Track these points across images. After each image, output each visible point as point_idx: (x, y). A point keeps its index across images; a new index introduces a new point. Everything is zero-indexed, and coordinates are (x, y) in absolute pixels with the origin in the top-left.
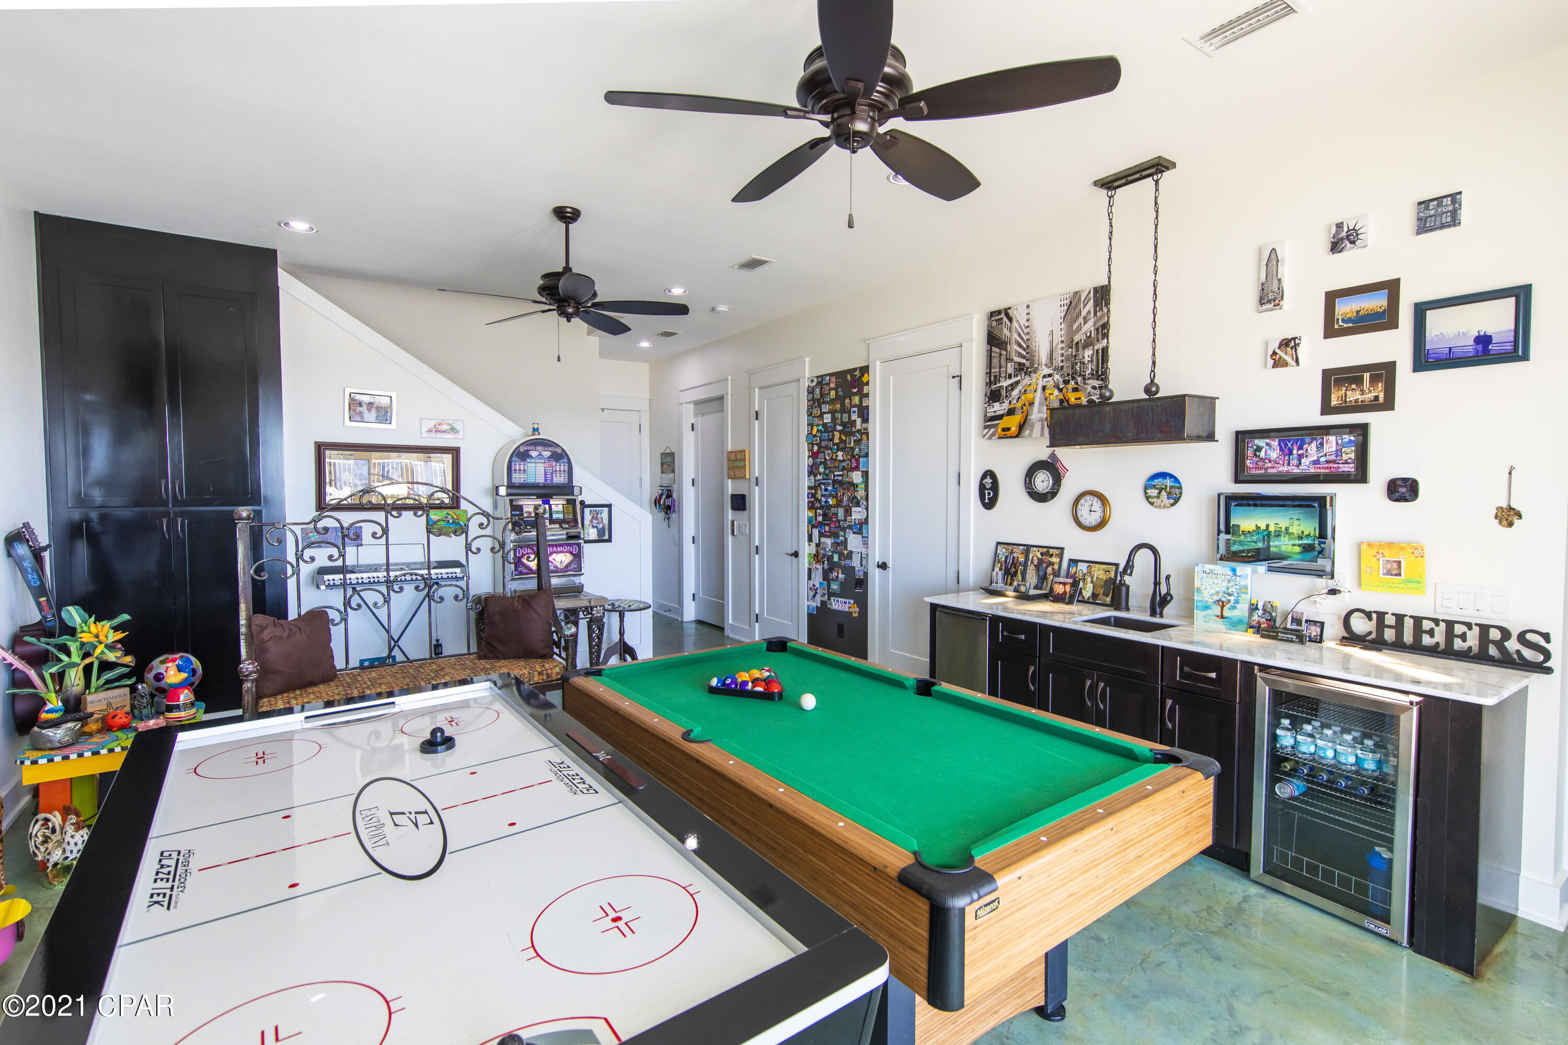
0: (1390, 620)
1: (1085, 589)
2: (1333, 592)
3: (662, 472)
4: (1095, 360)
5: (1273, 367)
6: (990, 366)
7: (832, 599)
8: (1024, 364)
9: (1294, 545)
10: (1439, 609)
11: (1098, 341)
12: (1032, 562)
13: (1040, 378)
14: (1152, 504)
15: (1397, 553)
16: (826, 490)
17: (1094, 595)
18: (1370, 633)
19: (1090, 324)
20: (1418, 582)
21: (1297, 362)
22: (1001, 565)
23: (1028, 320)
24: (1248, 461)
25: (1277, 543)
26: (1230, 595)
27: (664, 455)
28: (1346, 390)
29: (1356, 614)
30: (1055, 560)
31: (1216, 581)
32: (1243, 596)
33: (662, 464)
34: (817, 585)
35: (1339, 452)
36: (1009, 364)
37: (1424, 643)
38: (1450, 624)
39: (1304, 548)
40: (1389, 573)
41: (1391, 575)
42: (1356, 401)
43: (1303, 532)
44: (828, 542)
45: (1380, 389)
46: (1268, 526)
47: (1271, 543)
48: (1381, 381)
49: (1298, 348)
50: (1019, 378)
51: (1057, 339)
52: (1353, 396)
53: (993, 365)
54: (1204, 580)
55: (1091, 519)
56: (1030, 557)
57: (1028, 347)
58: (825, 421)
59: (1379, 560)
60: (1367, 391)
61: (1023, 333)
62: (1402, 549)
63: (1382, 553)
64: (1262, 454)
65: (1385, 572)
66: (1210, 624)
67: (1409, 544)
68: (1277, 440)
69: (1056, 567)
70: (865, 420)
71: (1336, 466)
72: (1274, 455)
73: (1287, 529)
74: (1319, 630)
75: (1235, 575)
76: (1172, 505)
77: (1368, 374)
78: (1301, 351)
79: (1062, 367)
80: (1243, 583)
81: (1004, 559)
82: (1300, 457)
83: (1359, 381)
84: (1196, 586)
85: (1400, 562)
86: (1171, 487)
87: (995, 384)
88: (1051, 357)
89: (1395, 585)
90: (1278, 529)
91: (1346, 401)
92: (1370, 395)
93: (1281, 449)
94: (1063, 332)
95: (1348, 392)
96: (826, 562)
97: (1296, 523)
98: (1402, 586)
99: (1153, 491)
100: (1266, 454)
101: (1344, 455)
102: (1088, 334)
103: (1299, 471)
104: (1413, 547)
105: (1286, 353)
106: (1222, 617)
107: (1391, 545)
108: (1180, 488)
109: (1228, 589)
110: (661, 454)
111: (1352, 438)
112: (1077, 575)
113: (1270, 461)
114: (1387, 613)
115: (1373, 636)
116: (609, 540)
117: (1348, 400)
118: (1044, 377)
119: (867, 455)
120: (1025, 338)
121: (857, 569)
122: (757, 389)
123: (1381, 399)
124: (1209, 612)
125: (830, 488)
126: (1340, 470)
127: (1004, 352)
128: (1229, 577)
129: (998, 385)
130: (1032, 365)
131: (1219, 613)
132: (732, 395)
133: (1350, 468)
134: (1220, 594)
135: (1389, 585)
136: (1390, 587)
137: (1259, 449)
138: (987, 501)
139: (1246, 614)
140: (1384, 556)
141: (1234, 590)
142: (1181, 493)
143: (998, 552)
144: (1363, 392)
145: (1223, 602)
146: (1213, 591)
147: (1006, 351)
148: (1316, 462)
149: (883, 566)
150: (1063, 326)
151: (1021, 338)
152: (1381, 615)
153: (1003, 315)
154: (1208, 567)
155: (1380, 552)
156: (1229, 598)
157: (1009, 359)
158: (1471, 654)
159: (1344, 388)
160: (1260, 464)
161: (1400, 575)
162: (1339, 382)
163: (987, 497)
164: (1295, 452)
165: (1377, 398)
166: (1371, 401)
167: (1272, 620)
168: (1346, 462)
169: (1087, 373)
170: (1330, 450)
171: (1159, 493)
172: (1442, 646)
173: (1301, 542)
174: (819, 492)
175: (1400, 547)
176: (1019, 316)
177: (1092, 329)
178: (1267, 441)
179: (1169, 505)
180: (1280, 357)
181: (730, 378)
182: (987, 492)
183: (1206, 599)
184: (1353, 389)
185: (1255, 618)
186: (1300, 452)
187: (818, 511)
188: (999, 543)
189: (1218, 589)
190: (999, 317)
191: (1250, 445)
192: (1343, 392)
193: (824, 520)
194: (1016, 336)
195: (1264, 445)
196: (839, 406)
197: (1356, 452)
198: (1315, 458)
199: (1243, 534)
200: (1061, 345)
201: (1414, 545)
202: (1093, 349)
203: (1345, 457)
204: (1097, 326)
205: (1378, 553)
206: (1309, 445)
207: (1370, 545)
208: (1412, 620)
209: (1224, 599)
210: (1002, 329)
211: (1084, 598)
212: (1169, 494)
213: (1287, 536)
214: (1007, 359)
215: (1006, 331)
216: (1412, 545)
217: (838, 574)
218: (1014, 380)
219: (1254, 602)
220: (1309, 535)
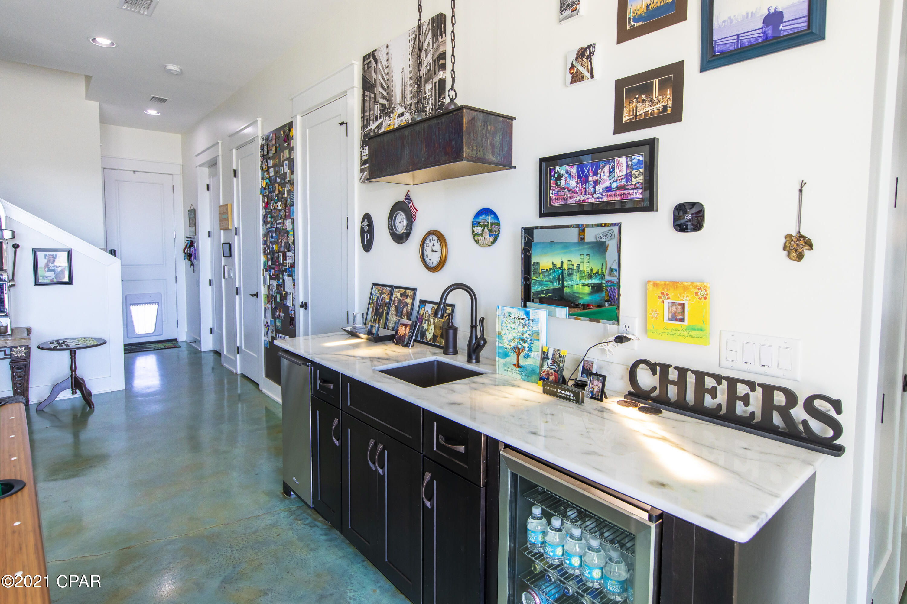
0: (673, 375)
1: (428, 330)
2: (620, 339)
3: (190, 227)
4: (433, 94)
5: (571, 83)
6: (364, 111)
7: (278, 334)
8: (385, 105)
9: (584, 285)
10: (724, 363)
11: (435, 73)
12: (394, 303)
13: (396, 118)
14: (477, 242)
15: (681, 294)
16: (272, 237)
17: (435, 337)
18: (654, 389)
19: (430, 55)
20: (701, 330)
21: (592, 74)
22: (374, 306)
23: (388, 60)
24: (551, 192)
25: (570, 283)
26: (524, 341)
27: (190, 211)
28: (637, 102)
29: (642, 366)
30: (409, 301)
31: (513, 326)
32: (535, 342)
33: (189, 219)
34: (269, 323)
35: (628, 177)
36: (376, 106)
37: (706, 404)
38: (733, 382)
39: (593, 287)
40: (674, 318)
41: (676, 320)
42: (646, 114)
43: (592, 270)
44: (274, 283)
45: (668, 96)
46: (562, 263)
47: (565, 283)
48: (670, 88)
49: (593, 57)
50: (382, 119)
51: (408, 76)
52: (644, 109)
53: (366, 109)
54: (504, 324)
55: (433, 259)
56: (393, 298)
57: (388, 87)
58: (271, 175)
59: (663, 302)
60: (656, 101)
61: (384, 72)
62: (686, 289)
63: (667, 294)
64: (562, 183)
65: (670, 317)
66: (509, 373)
67: (692, 283)
68: (575, 167)
69: (409, 308)
70: (292, 173)
71: (626, 192)
72: (573, 183)
73: (578, 266)
74: (600, 385)
75: (528, 318)
76: (493, 243)
77: (657, 80)
78: (595, 59)
79: (411, 104)
80: (535, 329)
81: (375, 300)
82: (595, 183)
83: (647, 89)
84: (497, 330)
85: (684, 304)
86: (492, 224)
87: (367, 128)
88: (403, 97)
89: (679, 333)
90: (571, 267)
91: (636, 116)
92: (658, 106)
93: (579, 177)
94: (411, 69)
95: (638, 104)
96: (273, 302)
97: (586, 259)
98: (686, 333)
99: (478, 228)
100: (565, 183)
101: (633, 179)
102: (428, 68)
103: (593, 200)
104: (696, 286)
105: (582, 65)
106: (518, 366)
107: (675, 284)
108: (498, 224)
109: (523, 334)
110: (189, 211)
111: (641, 158)
112: (424, 316)
113: (569, 191)
114: (671, 366)
115: (657, 393)
116: (70, 282)
117: (638, 114)
118: (399, 116)
119: (293, 205)
120: (386, 78)
121: (290, 308)
122: (234, 151)
123: (669, 110)
124: (508, 359)
125: (274, 235)
126: (630, 197)
127: (372, 95)
128: (523, 321)
129: (369, 128)
130: (391, 104)
131: (515, 361)
132: (222, 157)
133: (637, 194)
134: (517, 340)
135: (674, 332)
136: (674, 334)
137: (559, 177)
138: (365, 244)
139: (538, 363)
140: (669, 298)
141: (528, 336)
142: (499, 230)
143: (373, 293)
144: (652, 103)
145: (519, 349)
146: (511, 337)
147: (374, 93)
148: (608, 189)
149: (304, 306)
150: (411, 62)
151: (383, 79)
152: (665, 368)
153: (371, 58)
154: (507, 310)
155: (665, 293)
156: (524, 345)
157: (376, 102)
158: (754, 421)
159: (635, 100)
160: (561, 194)
161: (682, 320)
162: (631, 93)
163: (365, 239)
164: (590, 179)
165: (665, 108)
166: (660, 113)
167: (559, 371)
168: (636, 188)
169: (428, 108)
170: (621, 174)
171: (483, 231)
172: (724, 410)
173: (590, 281)
174: (269, 239)
175: (684, 286)
176: (381, 56)
177: (431, 61)
178: (567, 168)
179: (489, 243)
180: (578, 70)
181: (220, 142)
182: (365, 234)
183: (505, 345)
184: (644, 100)
185: (545, 368)
186: (595, 178)
187: (268, 256)
188: (374, 284)
189: (514, 335)
190: (369, 60)
191: (552, 174)
192: (634, 104)
193: (272, 264)
194: (380, 77)
195: (563, 172)
196: (277, 160)
197: (644, 174)
198: (607, 184)
199: (542, 272)
200: (410, 82)
201: (698, 284)
202: (432, 82)
203: (634, 181)
204: (434, 59)
205: (662, 294)
206: (603, 169)
207: (655, 284)
208: (694, 376)
209: (520, 346)
210: (371, 73)
211: (427, 339)
212: (491, 231)
213: (578, 274)
214: (374, 102)
215: (373, 74)
216: (696, 284)
217: (280, 312)
218: (379, 121)
219: (545, 350)
220: (597, 273)
